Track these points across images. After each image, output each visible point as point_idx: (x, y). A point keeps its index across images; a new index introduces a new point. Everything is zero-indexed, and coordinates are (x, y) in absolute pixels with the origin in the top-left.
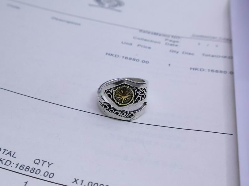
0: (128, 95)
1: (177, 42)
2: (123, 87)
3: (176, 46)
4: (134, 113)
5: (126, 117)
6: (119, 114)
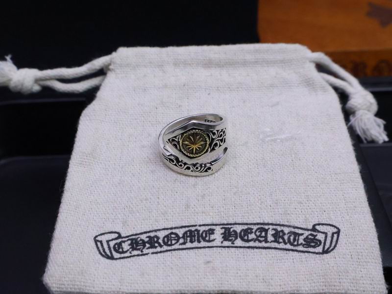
0: (201, 142)
2: (193, 132)
4: (212, 165)
5: (201, 172)
6: (191, 169)
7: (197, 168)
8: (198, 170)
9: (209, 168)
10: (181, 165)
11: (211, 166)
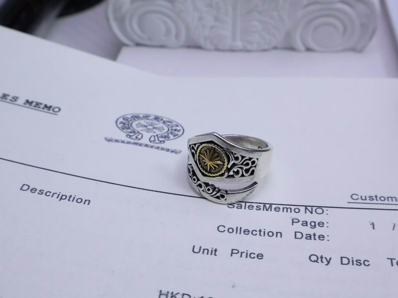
0: (218, 160)
1: (321, 224)
2: (211, 146)
3: (321, 237)
4: (227, 194)
5: (212, 196)
6: (203, 188)
7: (209, 190)
8: (209, 192)
9: (223, 196)
10: (194, 180)
11: (225, 195)
